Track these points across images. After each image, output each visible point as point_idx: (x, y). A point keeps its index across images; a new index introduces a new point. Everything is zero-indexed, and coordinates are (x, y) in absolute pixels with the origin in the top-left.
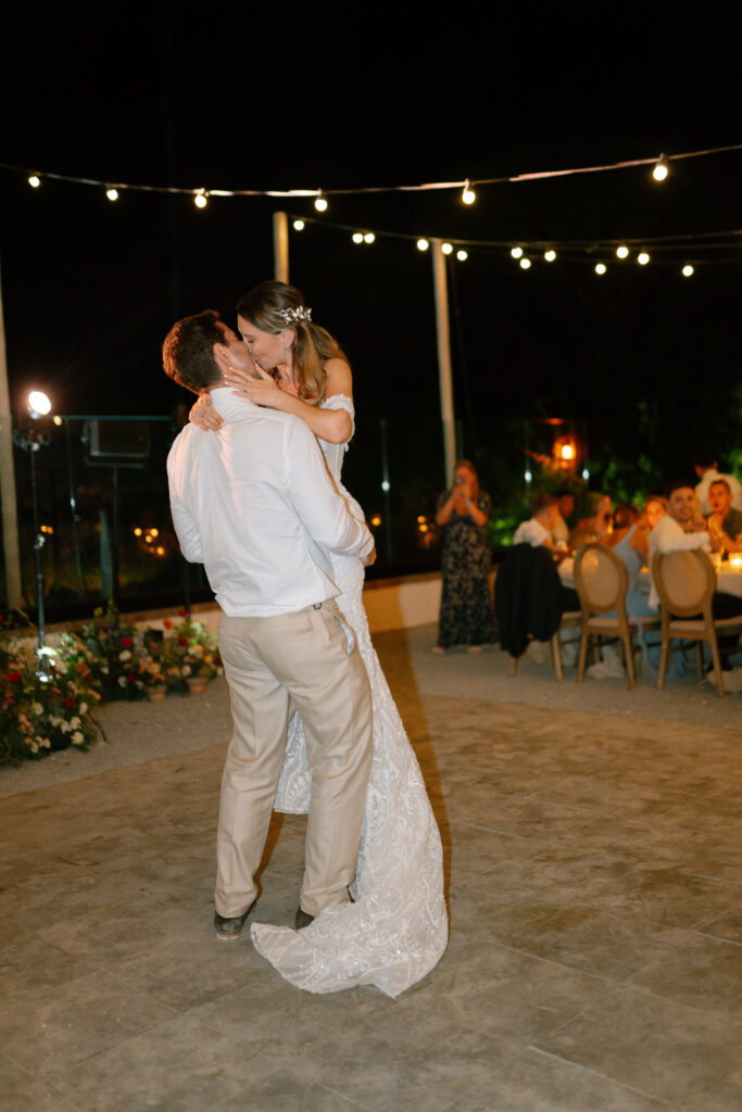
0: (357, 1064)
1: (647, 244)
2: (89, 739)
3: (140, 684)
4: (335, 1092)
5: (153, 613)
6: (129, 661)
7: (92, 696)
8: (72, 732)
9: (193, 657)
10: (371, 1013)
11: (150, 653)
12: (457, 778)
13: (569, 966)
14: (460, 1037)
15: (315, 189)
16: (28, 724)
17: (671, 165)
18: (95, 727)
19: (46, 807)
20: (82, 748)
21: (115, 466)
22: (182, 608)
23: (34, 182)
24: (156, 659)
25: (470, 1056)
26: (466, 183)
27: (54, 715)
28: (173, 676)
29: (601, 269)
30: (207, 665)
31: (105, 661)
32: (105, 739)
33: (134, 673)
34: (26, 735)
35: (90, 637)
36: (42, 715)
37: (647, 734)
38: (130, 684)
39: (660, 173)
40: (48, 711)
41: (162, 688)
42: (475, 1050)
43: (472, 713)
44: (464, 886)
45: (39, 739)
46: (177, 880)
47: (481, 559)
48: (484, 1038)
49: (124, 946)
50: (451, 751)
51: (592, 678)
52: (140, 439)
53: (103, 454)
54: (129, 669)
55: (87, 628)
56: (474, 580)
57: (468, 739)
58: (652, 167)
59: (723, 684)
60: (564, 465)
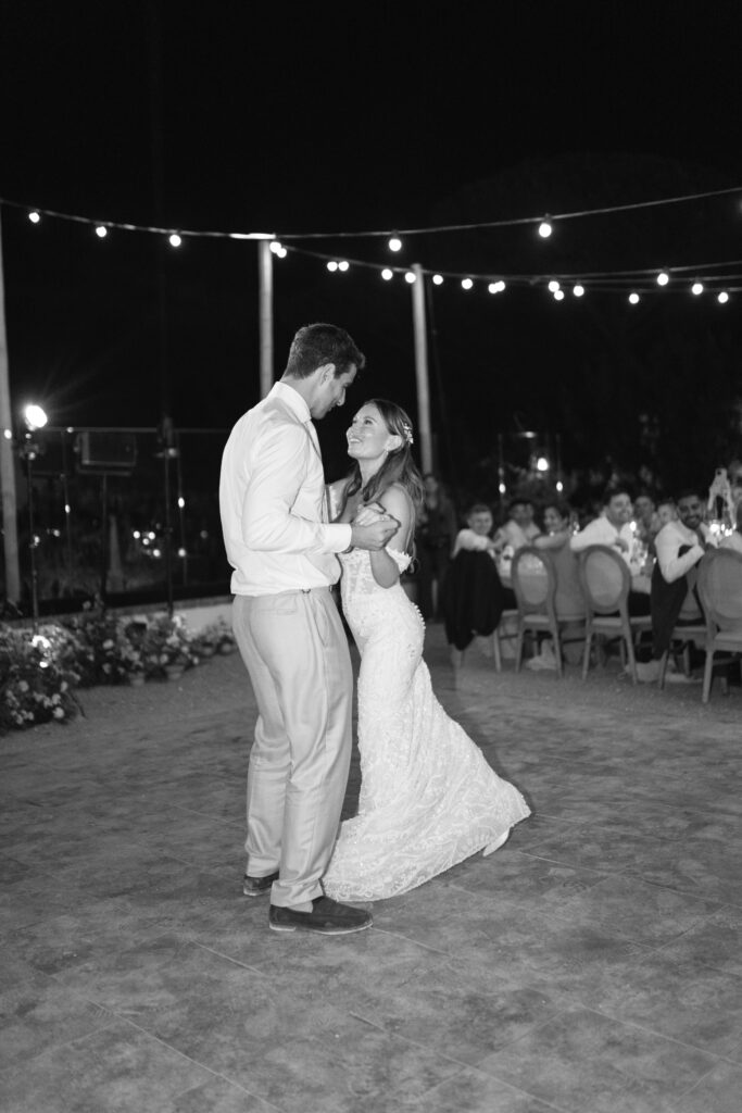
0: (225, 931)
2: (69, 714)
3: (122, 670)
4: (204, 947)
5: (139, 608)
6: (112, 649)
7: (73, 677)
8: (54, 707)
9: (171, 646)
11: (132, 643)
15: (270, 233)
16: (14, 698)
17: (554, 223)
18: (75, 704)
19: (23, 766)
20: (62, 721)
21: (105, 474)
22: (165, 605)
23: (34, 217)
24: (137, 648)
27: (38, 693)
28: (152, 664)
30: (183, 654)
31: (91, 649)
32: (83, 715)
33: (116, 660)
34: (12, 709)
35: (79, 627)
36: (27, 692)
37: (552, 713)
38: (114, 670)
40: (32, 688)
41: (141, 674)
45: (24, 712)
46: (120, 817)
49: (67, 859)
51: (529, 669)
52: (128, 449)
53: (93, 463)
54: (111, 656)
55: (76, 620)
59: (637, 674)
60: (539, 476)
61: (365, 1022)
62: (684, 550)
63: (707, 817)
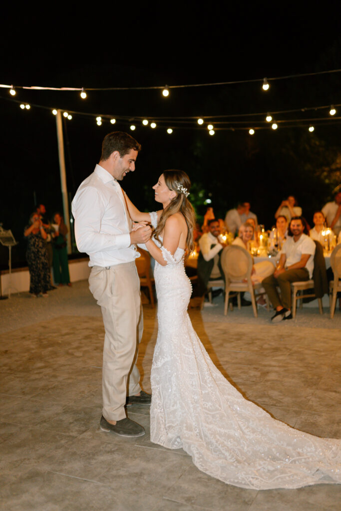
0: (64, 462)
1: (156, 120)
4: (58, 473)
10: (67, 443)
12: (86, 349)
13: (146, 414)
14: (106, 446)
15: (10, 85)
17: (170, 90)
25: (111, 452)
26: (82, 89)
29: (133, 128)
39: (166, 93)
42: (113, 449)
43: (86, 322)
44: (97, 390)
47: (45, 254)
48: (116, 445)
50: (80, 338)
56: (43, 263)
57: (87, 333)
58: (162, 90)
61: (174, 502)
62: (213, 246)
63: (266, 369)
